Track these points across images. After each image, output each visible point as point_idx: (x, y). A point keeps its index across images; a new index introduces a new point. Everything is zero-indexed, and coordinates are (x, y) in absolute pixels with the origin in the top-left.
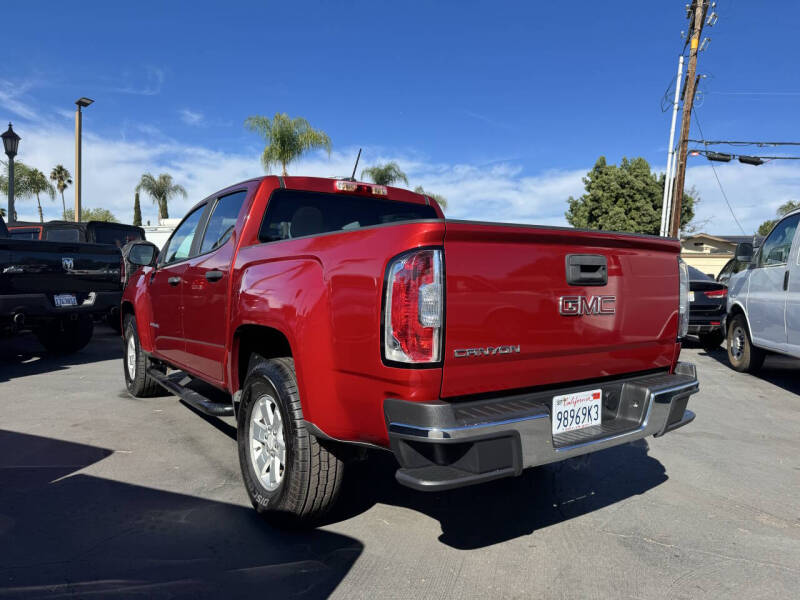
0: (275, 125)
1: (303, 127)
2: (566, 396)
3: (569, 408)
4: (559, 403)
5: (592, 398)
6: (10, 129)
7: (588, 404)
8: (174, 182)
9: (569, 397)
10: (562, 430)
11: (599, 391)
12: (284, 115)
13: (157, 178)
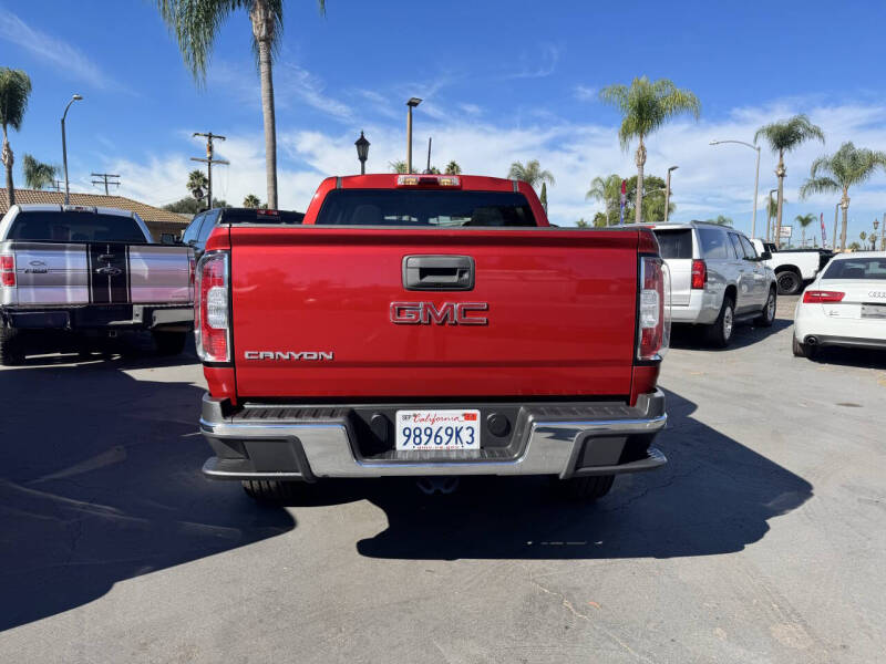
0: (632, 92)
1: (667, 90)
2: (417, 412)
3: (423, 426)
4: (405, 418)
5: (463, 418)
6: (362, 136)
7: (454, 425)
8: (542, 169)
9: (424, 413)
10: (410, 446)
11: (477, 412)
12: (643, 80)
13: (525, 166)
